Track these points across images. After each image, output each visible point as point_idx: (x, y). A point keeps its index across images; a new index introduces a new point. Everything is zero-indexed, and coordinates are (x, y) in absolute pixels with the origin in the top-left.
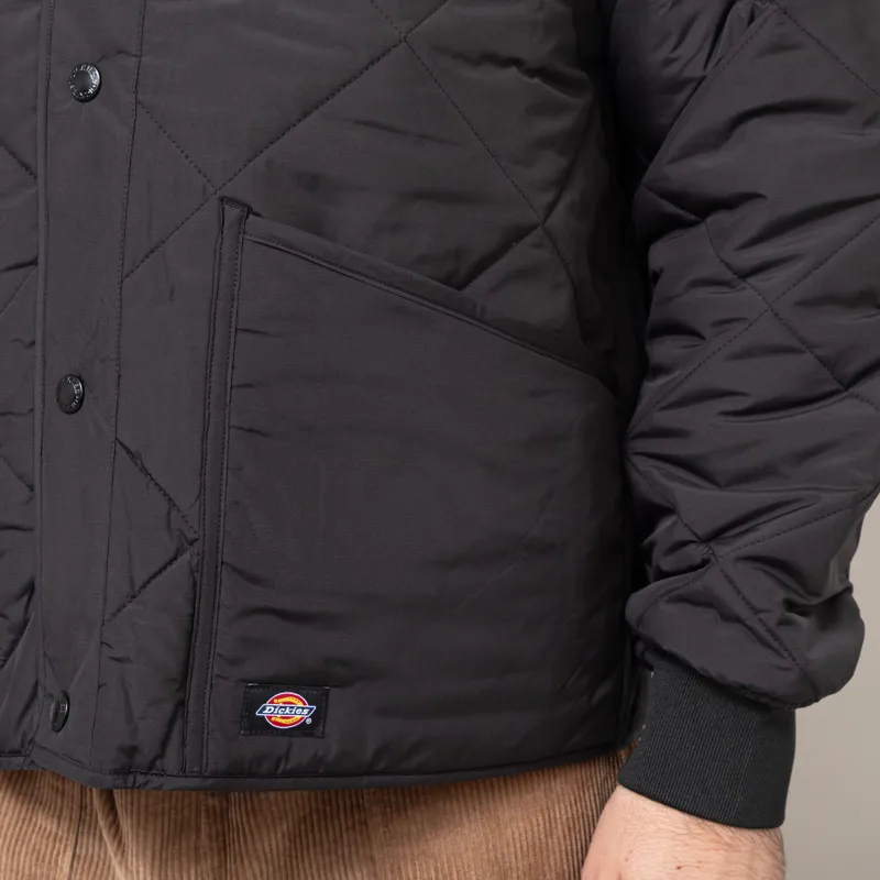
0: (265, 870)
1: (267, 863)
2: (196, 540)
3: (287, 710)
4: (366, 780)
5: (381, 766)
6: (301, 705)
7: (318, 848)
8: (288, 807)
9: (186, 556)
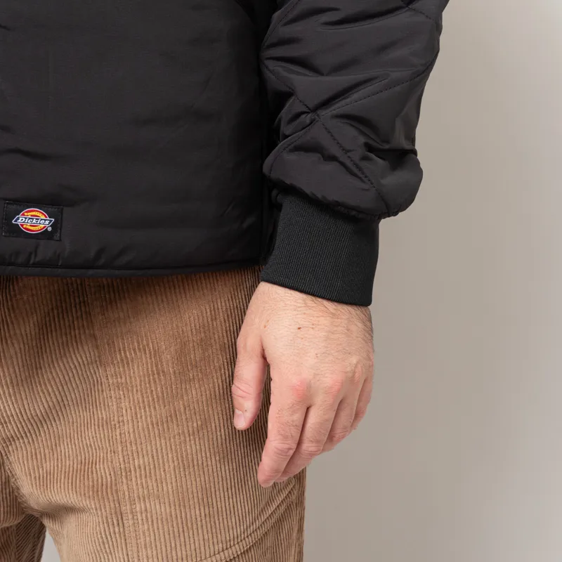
0: (23, 349)
1: (24, 343)
3: (34, 220)
4: (91, 272)
5: (102, 261)
6: (43, 217)
8: (37, 306)
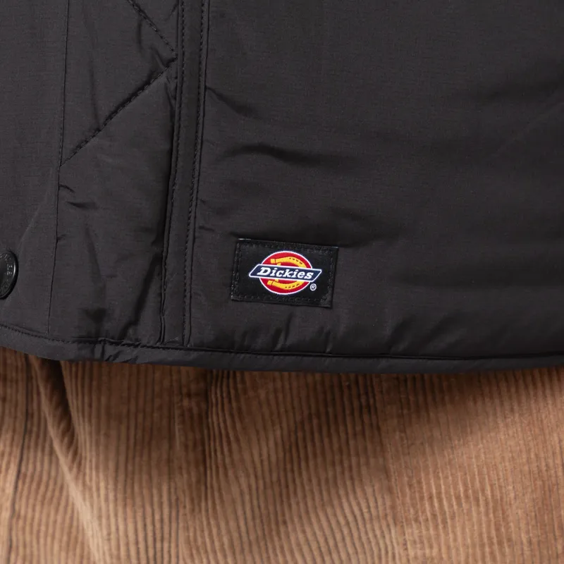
0: (254, 487)
1: (256, 477)
2: (173, 60)
3: (287, 272)
4: (384, 363)
5: (401, 347)
6: (303, 267)
7: (319, 460)
8: (282, 410)
9: (162, 79)
